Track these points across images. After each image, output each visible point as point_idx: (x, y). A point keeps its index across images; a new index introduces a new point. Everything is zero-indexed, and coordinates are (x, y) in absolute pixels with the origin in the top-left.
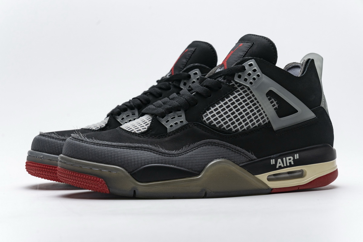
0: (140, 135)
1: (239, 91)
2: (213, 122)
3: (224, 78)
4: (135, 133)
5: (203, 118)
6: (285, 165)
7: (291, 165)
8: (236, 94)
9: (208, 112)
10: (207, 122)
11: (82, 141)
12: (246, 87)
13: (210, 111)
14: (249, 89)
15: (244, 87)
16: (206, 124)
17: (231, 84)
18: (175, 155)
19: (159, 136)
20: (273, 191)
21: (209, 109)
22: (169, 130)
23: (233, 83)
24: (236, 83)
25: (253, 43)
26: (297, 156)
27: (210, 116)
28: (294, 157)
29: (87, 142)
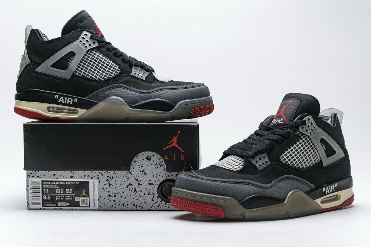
0: (239, 173)
1: (302, 139)
2: (288, 162)
3: (290, 129)
4: (233, 171)
5: (280, 159)
6: (330, 192)
7: (333, 192)
8: (301, 141)
9: (284, 154)
10: (284, 162)
11: (199, 178)
12: (307, 135)
13: (285, 154)
14: (309, 137)
15: (306, 136)
16: (283, 164)
17: (296, 133)
18: (268, 187)
19: (253, 173)
20: (324, 211)
21: (284, 152)
22: (259, 169)
23: (298, 133)
24: (300, 133)
25: (302, 100)
26: (336, 185)
27: (285, 157)
28: (335, 186)
29: (203, 179)
